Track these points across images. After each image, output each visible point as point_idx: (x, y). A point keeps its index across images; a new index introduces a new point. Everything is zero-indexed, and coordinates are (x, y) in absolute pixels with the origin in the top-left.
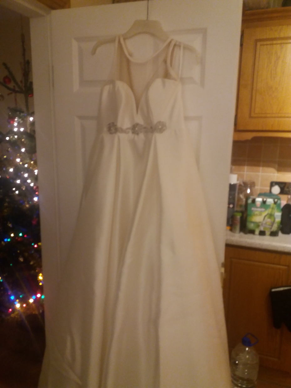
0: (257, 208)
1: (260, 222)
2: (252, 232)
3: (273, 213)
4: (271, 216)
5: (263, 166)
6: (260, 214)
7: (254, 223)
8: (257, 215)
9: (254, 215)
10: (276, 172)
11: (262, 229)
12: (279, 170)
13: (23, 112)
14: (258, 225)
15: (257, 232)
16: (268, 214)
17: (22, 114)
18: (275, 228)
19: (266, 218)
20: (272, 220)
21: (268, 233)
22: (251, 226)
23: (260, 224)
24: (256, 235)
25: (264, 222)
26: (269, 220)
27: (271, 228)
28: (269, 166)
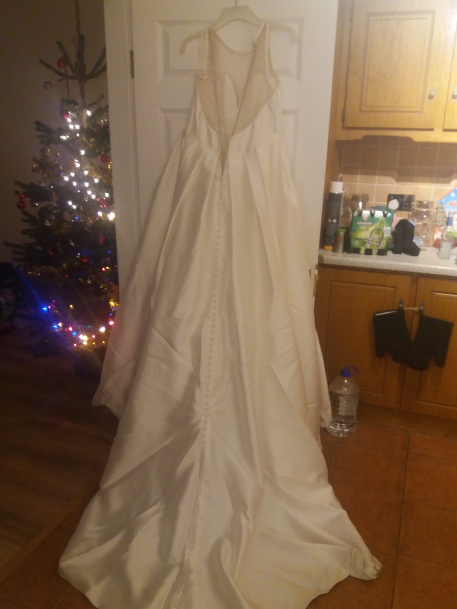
0: (364, 221)
1: (366, 239)
2: (357, 251)
3: (381, 229)
4: (379, 231)
5: (380, 175)
6: (367, 230)
7: (359, 239)
8: (363, 230)
9: (360, 231)
10: (395, 182)
11: (368, 247)
12: (398, 180)
13: (77, 104)
14: (363, 242)
15: (363, 251)
16: (375, 229)
17: (77, 107)
18: (383, 245)
19: (373, 233)
20: (381, 236)
21: (375, 251)
22: (356, 244)
23: (366, 241)
24: (362, 254)
25: (371, 239)
26: (376, 236)
27: (379, 246)
28: (386, 175)
